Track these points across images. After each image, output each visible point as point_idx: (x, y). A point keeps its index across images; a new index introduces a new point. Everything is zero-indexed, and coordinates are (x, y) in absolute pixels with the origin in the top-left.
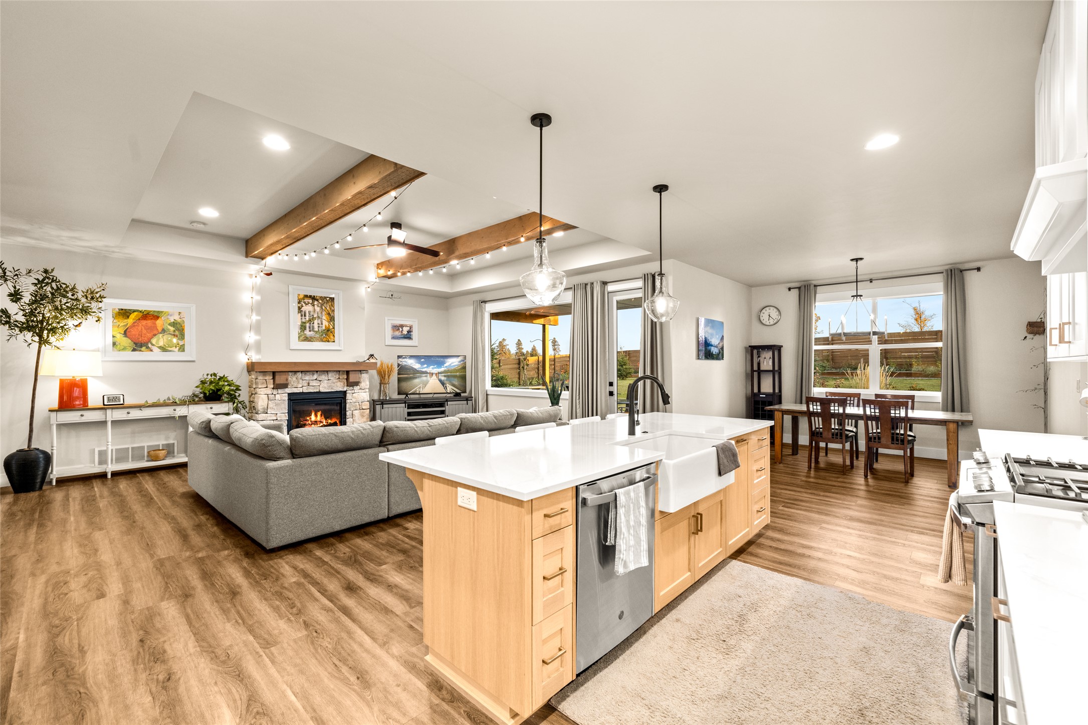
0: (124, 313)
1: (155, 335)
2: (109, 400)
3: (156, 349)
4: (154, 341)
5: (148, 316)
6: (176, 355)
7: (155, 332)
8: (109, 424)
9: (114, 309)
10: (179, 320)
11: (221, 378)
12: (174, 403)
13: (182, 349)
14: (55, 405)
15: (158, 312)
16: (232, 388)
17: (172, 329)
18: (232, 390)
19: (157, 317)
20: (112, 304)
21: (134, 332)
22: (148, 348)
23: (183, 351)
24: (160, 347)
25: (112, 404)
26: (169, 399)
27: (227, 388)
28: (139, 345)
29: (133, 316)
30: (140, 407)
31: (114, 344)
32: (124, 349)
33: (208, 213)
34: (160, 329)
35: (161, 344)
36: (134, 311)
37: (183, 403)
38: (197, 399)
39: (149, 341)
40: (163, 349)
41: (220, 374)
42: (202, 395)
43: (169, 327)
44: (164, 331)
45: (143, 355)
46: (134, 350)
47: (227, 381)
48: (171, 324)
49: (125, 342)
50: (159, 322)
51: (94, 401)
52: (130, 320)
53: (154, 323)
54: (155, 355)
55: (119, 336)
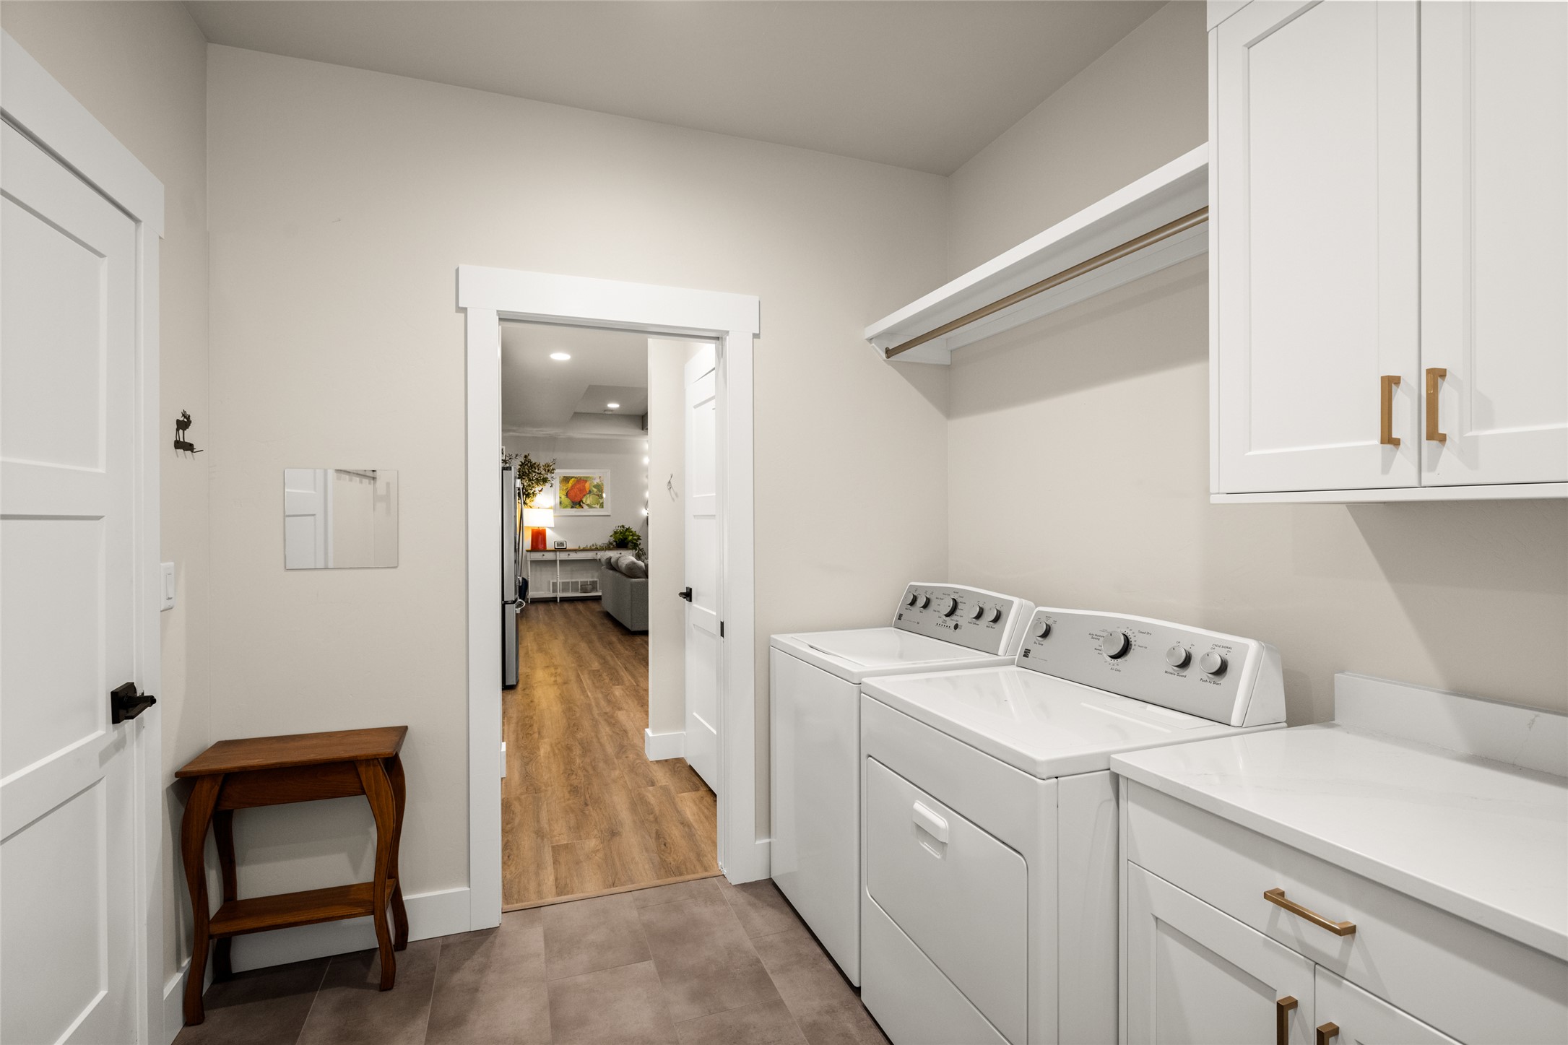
0: (566, 479)
1: (584, 495)
2: (558, 545)
3: (585, 507)
4: (584, 500)
5: (581, 481)
6: (598, 511)
7: (585, 493)
8: (558, 562)
9: (560, 477)
10: (600, 483)
11: (627, 529)
12: (597, 549)
13: (602, 506)
14: (529, 548)
15: (587, 477)
16: (635, 538)
17: (595, 490)
18: (635, 539)
19: (586, 481)
20: (560, 472)
21: (572, 493)
22: (580, 506)
23: (603, 507)
24: (588, 505)
25: (560, 548)
26: (593, 545)
27: (630, 538)
28: (577, 503)
29: (571, 481)
30: (575, 551)
31: (561, 503)
32: (566, 507)
33: (613, 406)
34: (588, 491)
35: (588, 502)
36: (572, 477)
37: (601, 549)
38: (612, 546)
39: (581, 501)
40: (590, 507)
41: (627, 526)
42: (615, 543)
43: (594, 489)
44: (590, 492)
45: (577, 511)
46: (572, 507)
47: (632, 532)
48: (595, 487)
49: (566, 501)
50: (587, 485)
51: (550, 545)
52: (570, 485)
53: (584, 486)
54: (586, 511)
55: (563, 497)
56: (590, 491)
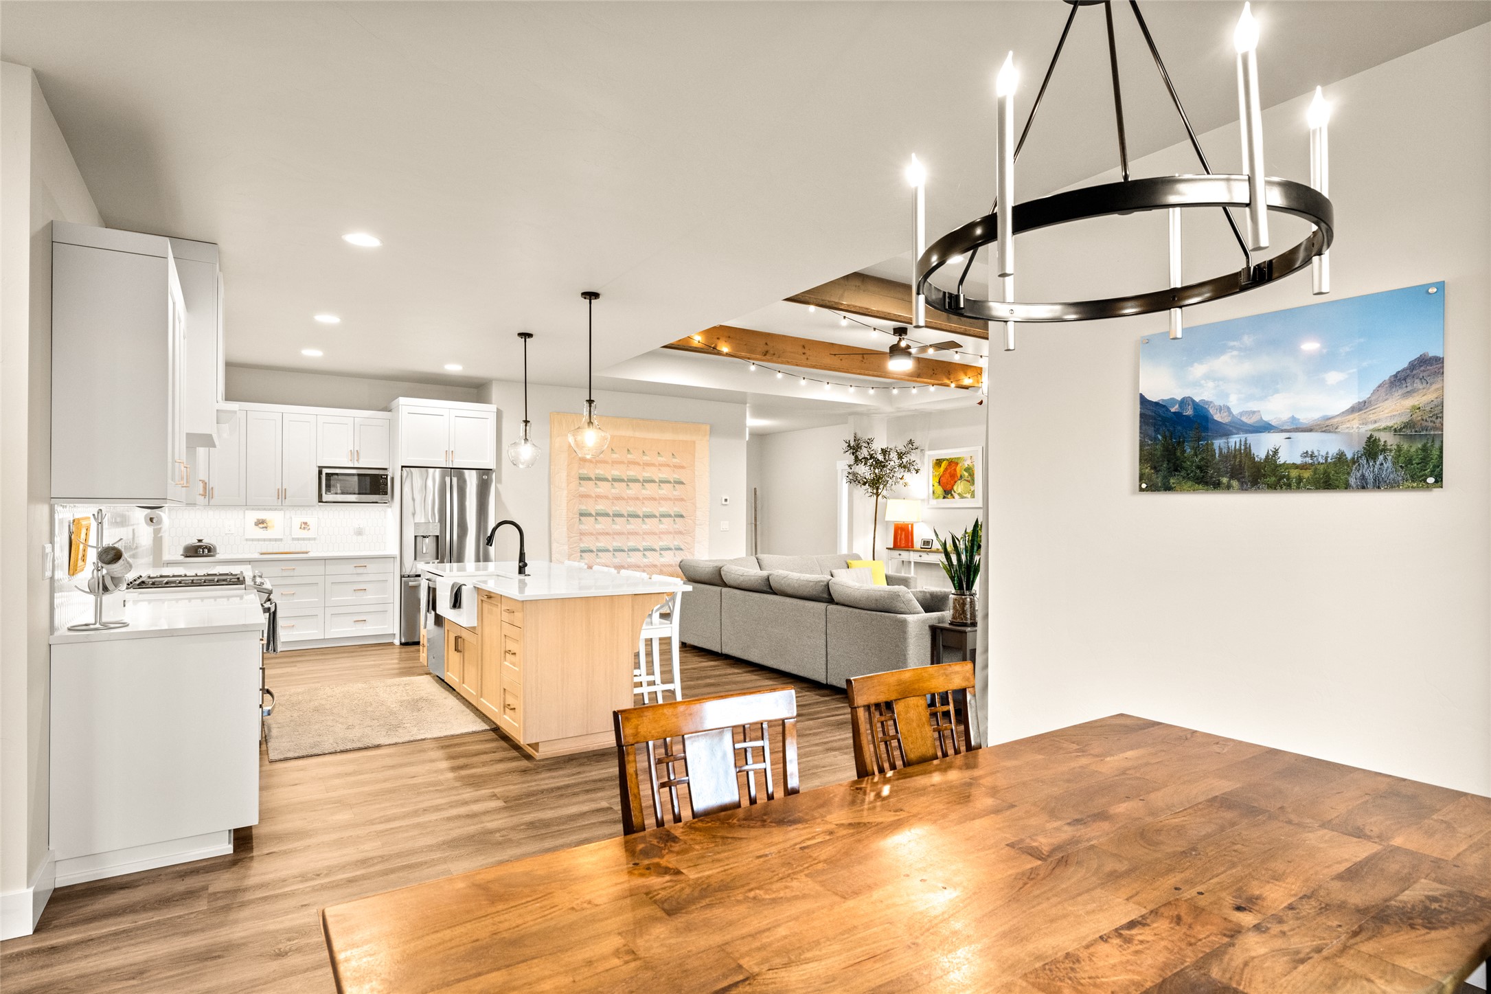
0: (939, 462)
1: (955, 482)
2: (926, 543)
3: (956, 496)
4: (955, 488)
5: (952, 463)
6: (968, 503)
7: (956, 479)
9: (931, 461)
10: (971, 465)
13: (973, 495)
14: (890, 544)
15: (958, 458)
17: (966, 474)
19: (957, 464)
20: (931, 455)
21: (944, 480)
22: (952, 495)
24: (959, 494)
25: (927, 547)
28: (947, 493)
29: (944, 465)
31: (933, 492)
32: (938, 498)
34: (959, 476)
35: (959, 491)
36: (944, 460)
39: (952, 489)
40: (962, 497)
45: (948, 502)
46: (944, 498)
48: (965, 470)
49: (939, 490)
50: (958, 468)
51: (918, 544)
52: (942, 469)
53: (955, 470)
54: (956, 502)
55: (936, 484)
56: (961, 476)
